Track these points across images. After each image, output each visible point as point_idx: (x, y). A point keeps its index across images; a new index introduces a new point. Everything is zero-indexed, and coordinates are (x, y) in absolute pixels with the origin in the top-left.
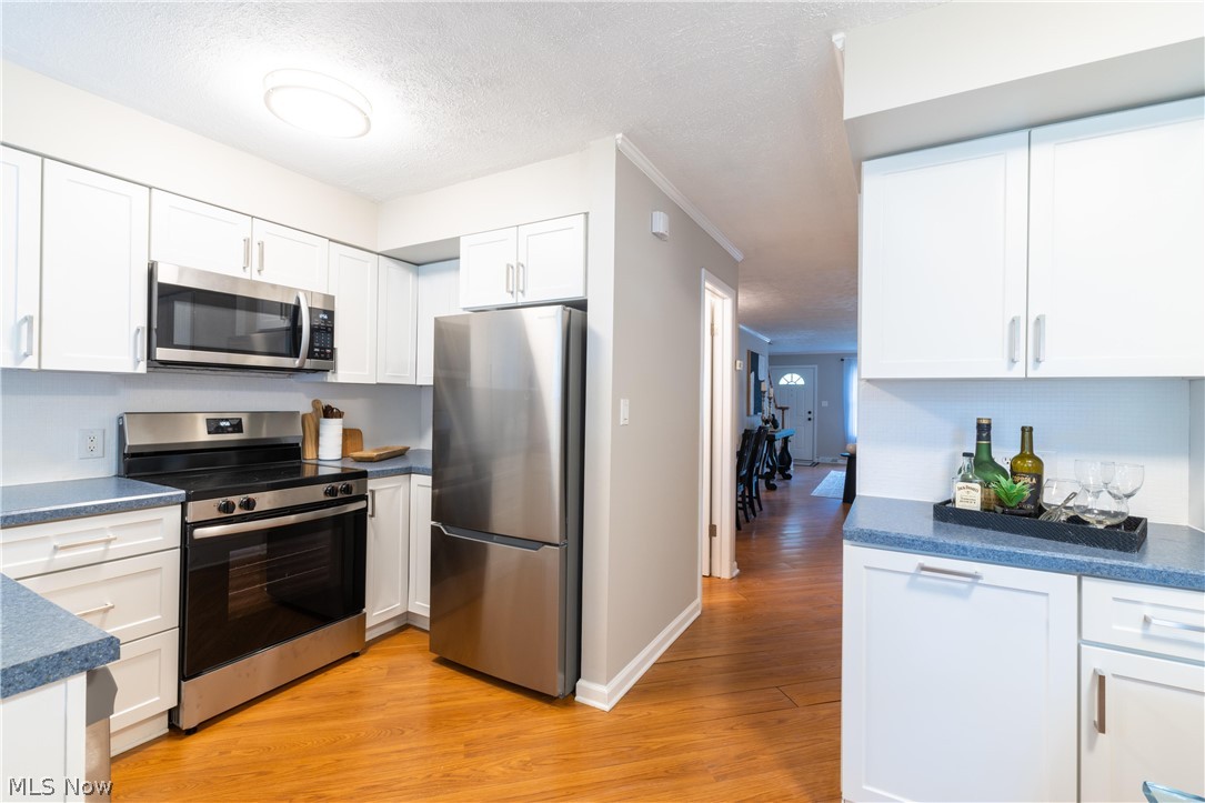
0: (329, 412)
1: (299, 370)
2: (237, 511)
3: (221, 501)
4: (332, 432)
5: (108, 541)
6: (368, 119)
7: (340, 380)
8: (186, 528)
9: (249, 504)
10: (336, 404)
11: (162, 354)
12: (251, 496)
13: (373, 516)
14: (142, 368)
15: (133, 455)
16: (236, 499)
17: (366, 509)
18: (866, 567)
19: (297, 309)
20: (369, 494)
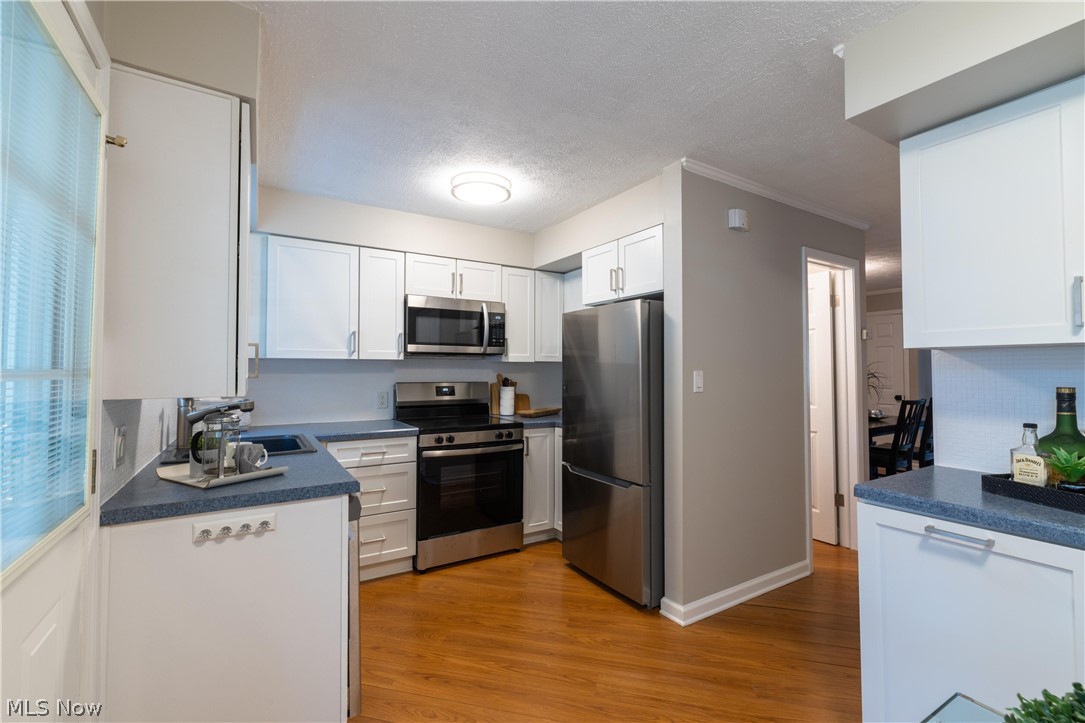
0: (506, 383)
1: (484, 355)
2: (445, 443)
3: (436, 436)
4: (507, 396)
5: (384, 453)
6: (508, 191)
7: (510, 360)
8: (420, 450)
9: (451, 439)
10: (512, 377)
11: (411, 348)
12: (453, 434)
13: (527, 455)
14: (402, 357)
15: (400, 407)
16: (444, 436)
17: (522, 450)
18: (878, 524)
19: (482, 314)
20: (524, 439)
